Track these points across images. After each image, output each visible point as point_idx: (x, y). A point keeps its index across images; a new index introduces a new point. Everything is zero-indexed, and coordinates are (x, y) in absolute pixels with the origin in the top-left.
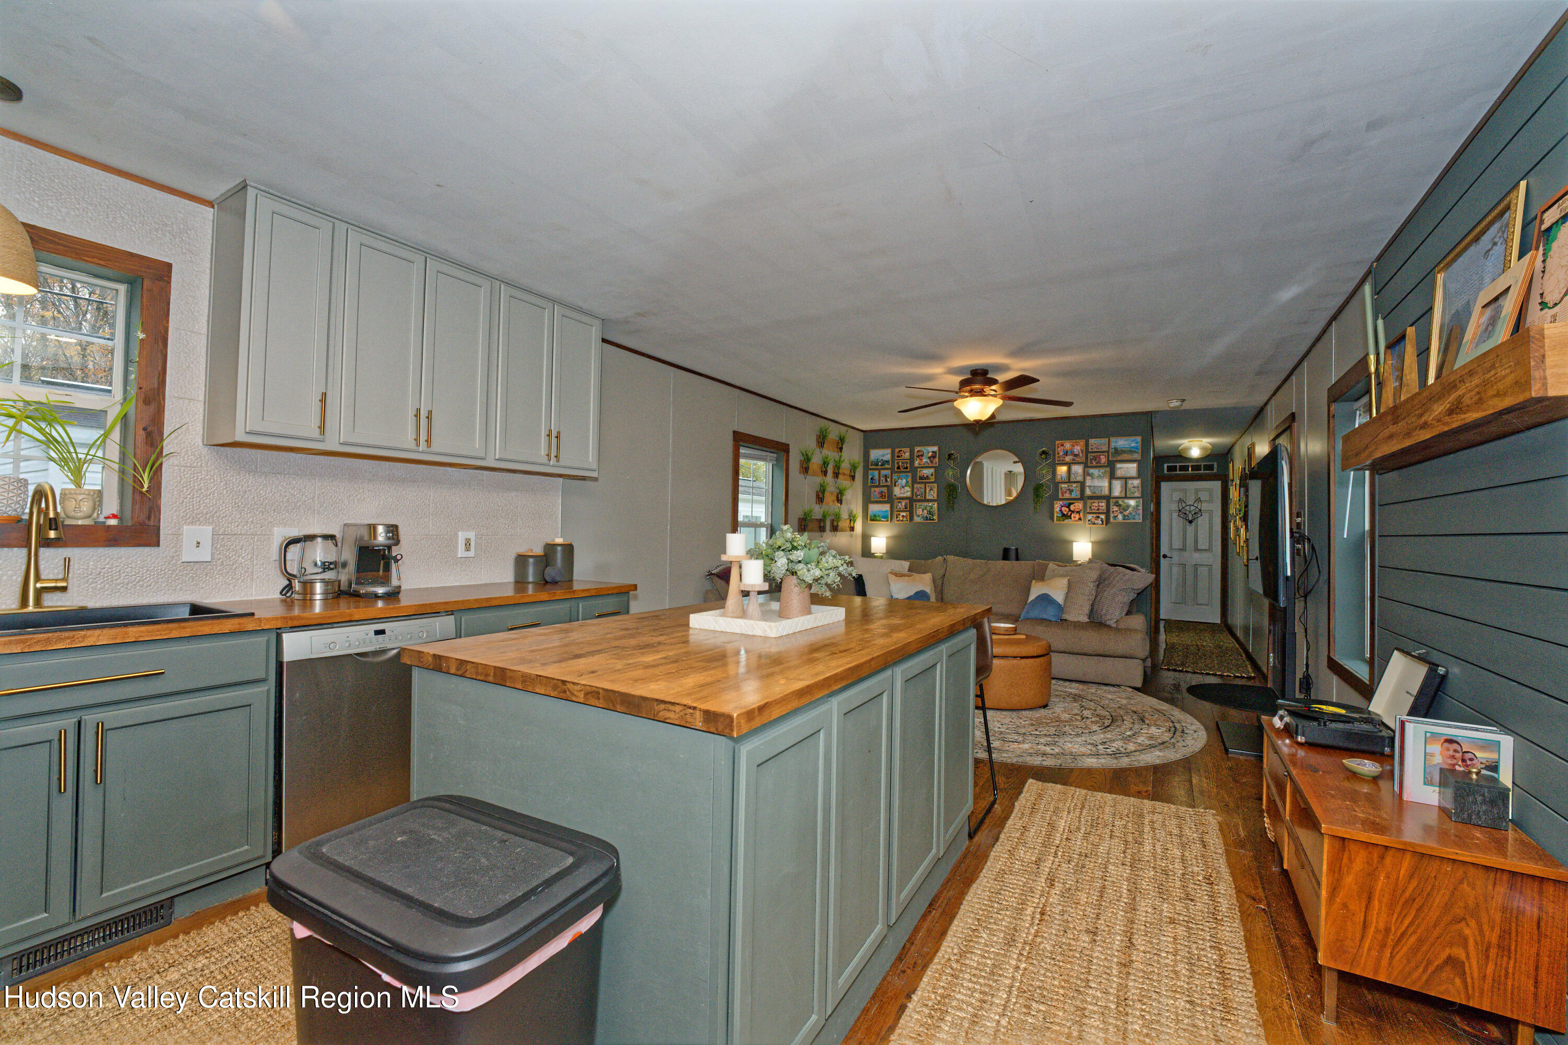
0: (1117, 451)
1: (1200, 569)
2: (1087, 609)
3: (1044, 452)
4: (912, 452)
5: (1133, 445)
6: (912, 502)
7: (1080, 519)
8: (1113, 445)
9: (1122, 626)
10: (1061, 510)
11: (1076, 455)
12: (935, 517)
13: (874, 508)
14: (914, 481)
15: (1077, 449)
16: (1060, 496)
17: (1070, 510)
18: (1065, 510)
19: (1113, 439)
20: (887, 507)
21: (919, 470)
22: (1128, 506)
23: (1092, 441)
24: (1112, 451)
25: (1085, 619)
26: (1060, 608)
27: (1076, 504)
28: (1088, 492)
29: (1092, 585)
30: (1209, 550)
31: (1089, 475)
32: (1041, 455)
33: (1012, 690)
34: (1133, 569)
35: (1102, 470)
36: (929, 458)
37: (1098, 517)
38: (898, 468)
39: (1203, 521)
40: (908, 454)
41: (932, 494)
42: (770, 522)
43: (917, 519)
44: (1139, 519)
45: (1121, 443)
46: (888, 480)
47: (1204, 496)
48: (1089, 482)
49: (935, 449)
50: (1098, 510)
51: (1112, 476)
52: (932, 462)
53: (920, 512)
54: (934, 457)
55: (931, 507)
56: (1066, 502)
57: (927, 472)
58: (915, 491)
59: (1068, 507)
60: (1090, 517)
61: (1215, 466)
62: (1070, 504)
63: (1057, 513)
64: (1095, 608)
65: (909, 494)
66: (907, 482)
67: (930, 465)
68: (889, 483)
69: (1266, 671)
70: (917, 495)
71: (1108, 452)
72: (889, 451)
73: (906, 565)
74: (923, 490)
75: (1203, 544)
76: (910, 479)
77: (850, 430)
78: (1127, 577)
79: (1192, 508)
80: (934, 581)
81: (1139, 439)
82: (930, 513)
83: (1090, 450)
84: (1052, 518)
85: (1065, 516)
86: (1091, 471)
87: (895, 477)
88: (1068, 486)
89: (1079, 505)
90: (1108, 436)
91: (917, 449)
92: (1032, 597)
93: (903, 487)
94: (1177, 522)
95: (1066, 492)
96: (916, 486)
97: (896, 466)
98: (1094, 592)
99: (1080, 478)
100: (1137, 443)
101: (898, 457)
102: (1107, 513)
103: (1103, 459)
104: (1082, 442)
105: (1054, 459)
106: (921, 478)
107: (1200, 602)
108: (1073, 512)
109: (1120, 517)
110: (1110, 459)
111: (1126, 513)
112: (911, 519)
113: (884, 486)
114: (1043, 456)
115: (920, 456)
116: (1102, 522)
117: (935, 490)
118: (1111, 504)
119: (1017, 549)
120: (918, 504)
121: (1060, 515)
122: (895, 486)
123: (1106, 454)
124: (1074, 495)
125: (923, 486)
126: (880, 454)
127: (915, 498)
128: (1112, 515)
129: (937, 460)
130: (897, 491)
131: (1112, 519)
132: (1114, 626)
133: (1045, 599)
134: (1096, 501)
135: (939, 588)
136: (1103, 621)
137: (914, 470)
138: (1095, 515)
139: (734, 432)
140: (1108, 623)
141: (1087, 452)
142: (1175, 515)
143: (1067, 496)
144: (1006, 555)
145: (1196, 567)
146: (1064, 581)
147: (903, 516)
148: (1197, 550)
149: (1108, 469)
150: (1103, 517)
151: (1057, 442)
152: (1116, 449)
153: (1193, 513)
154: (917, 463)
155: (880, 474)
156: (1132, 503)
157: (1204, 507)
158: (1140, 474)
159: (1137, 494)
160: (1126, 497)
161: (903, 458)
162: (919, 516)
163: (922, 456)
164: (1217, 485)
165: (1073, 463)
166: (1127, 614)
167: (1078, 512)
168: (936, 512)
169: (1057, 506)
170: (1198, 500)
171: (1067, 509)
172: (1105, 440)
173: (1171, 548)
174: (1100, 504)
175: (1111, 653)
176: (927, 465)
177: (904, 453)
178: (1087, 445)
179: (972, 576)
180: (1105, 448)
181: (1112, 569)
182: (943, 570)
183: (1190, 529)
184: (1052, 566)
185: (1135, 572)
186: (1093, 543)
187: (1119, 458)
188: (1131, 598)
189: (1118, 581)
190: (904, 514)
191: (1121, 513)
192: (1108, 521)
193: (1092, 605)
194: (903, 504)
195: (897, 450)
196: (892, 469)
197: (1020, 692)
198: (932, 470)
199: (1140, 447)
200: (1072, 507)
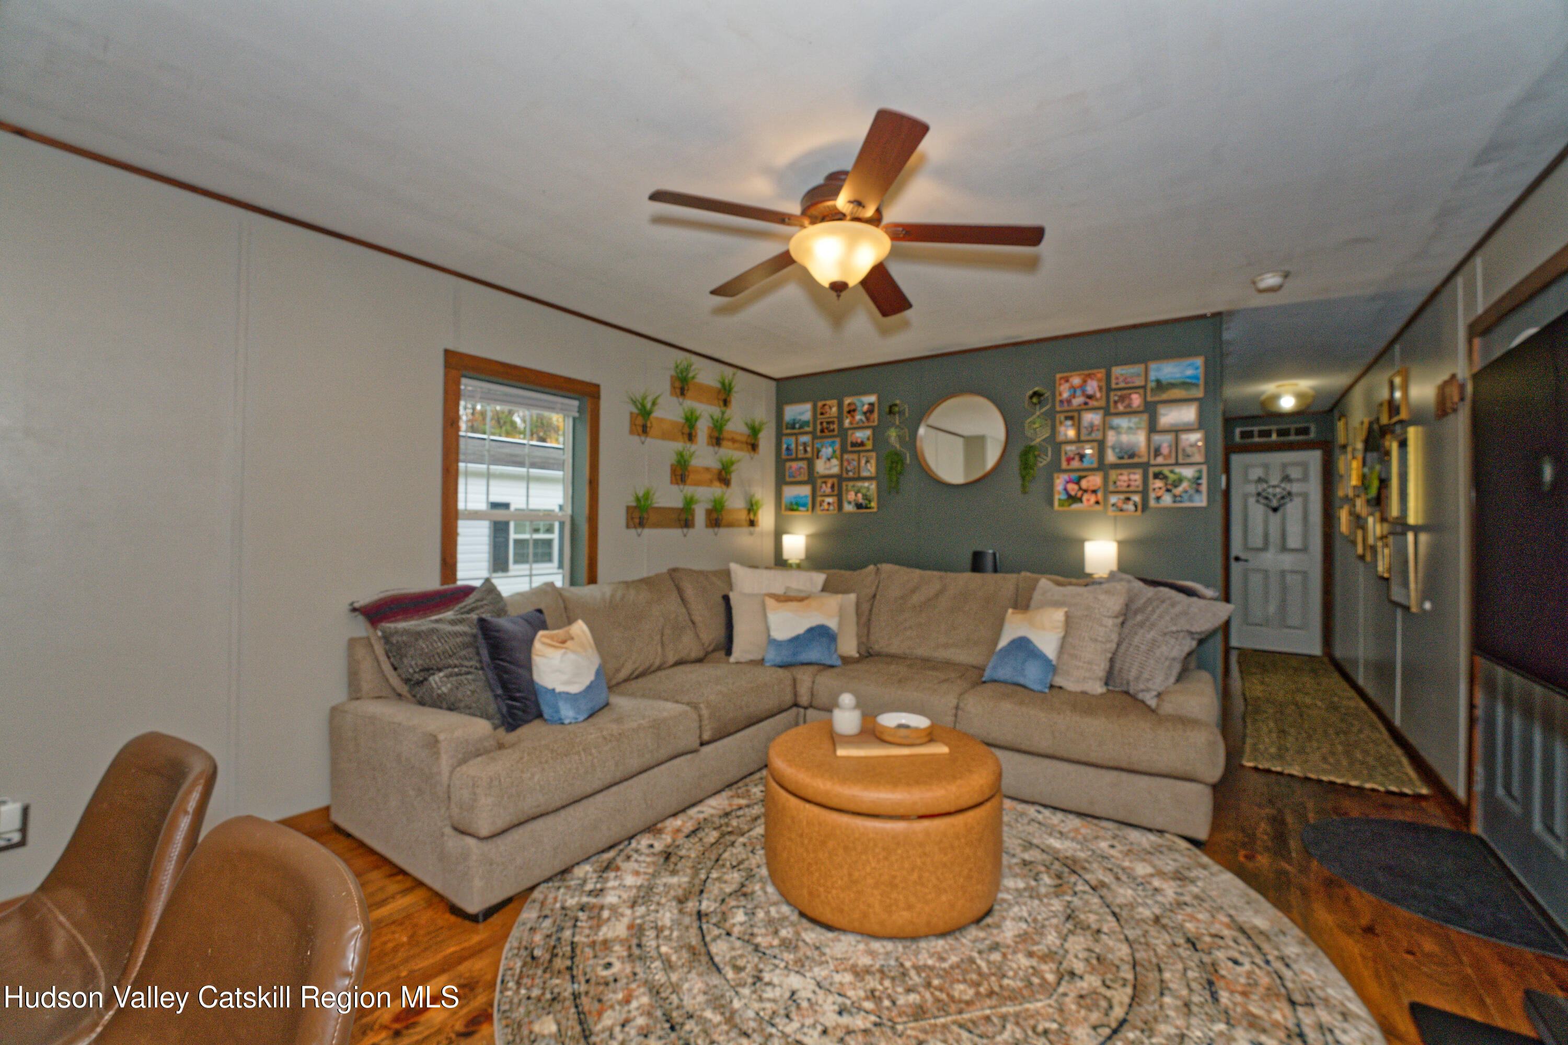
0: (1161, 386)
1: (1289, 578)
2: (1100, 669)
3: (1036, 394)
4: (840, 405)
5: (1189, 372)
6: (839, 483)
7: (1097, 503)
8: (1153, 375)
9: (1168, 708)
10: (1065, 489)
11: (1090, 397)
12: (873, 504)
13: (791, 492)
14: (844, 450)
15: (1092, 387)
16: (1064, 465)
17: (1080, 489)
18: (1072, 488)
19: (1153, 366)
20: (805, 491)
21: (850, 432)
22: (1180, 480)
23: (1117, 371)
24: (1151, 385)
25: (1098, 688)
26: (1051, 668)
27: (1091, 478)
28: (1111, 457)
29: (1110, 622)
30: (1304, 549)
31: (1112, 428)
32: (1031, 397)
33: (894, 895)
34: (1189, 592)
35: (1135, 420)
36: (865, 413)
37: (1128, 499)
38: (822, 431)
39: (1293, 509)
40: (834, 409)
41: (870, 469)
42: (569, 511)
43: (848, 508)
44: (1201, 501)
45: (1168, 370)
46: (809, 449)
47: (1295, 473)
48: (1111, 437)
49: (873, 398)
50: (1129, 486)
51: (1153, 428)
52: (868, 419)
53: (851, 496)
54: (871, 411)
55: (868, 489)
56: (1074, 476)
57: (860, 435)
58: (845, 464)
59: (1078, 482)
60: (1113, 499)
61: (1313, 429)
62: (1081, 478)
63: (1059, 493)
64: (1117, 666)
65: (835, 470)
66: (834, 451)
67: (866, 424)
68: (809, 455)
69: (1461, 793)
70: (847, 471)
71: (1144, 387)
72: (808, 406)
73: (819, 578)
74: (855, 463)
75: (1294, 541)
76: (837, 446)
77: (740, 373)
78: (1178, 609)
79: (1278, 490)
80: (858, 605)
81: (1199, 361)
82: (865, 497)
83: (1114, 386)
84: (1051, 503)
85: (1073, 499)
86: (1117, 421)
87: (818, 444)
88: (1077, 448)
89: (1095, 480)
90: (1143, 359)
91: (847, 401)
92: (1003, 643)
93: (829, 459)
94: (1257, 511)
95: (1073, 459)
96: (846, 456)
97: (819, 427)
98: (1115, 637)
99: (1097, 435)
100: (1197, 368)
101: (822, 414)
102: (1145, 493)
103: (1136, 400)
104: (1101, 373)
105: (1054, 405)
106: (854, 445)
107: (1290, 622)
108: (1086, 491)
109: (1167, 500)
110: (1149, 399)
111: (1178, 491)
112: (840, 507)
113: (802, 459)
114: (1035, 400)
115: (852, 412)
116: (1136, 506)
117: (873, 462)
118: (1151, 476)
119: (994, 554)
120: (851, 484)
121: (1064, 497)
122: (818, 457)
123: (1141, 391)
124: (1086, 464)
125: (855, 456)
126: (800, 411)
127: (845, 475)
128: (1152, 495)
129: (875, 415)
130: (821, 467)
131: (1152, 503)
132: (1153, 703)
133: (1023, 646)
134: (1125, 472)
135: (864, 619)
136: (1131, 691)
137: (843, 433)
138: (1122, 497)
139: (447, 352)
140: (1140, 696)
141: (1109, 389)
142: (1252, 500)
143: (1075, 464)
144: (977, 563)
145: (1283, 573)
146: (1059, 615)
147: (829, 504)
148: (1284, 549)
149: (1145, 417)
150: (1136, 498)
151: (1058, 376)
152: (1158, 382)
153: (1279, 496)
154: (847, 423)
155: (797, 440)
156: (1188, 472)
157: (1295, 488)
158: (1201, 424)
159: (1198, 458)
160: (1177, 464)
161: (828, 415)
162: (850, 503)
163: (854, 410)
164: (1314, 458)
165: (1087, 410)
166: (1179, 679)
167: (1094, 492)
168: (875, 496)
169: (1060, 482)
170: (1286, 478)
171: (1076, 487)
172: (1139, 368)
173: (1246, 548)
174: (1133, 477)
175: (1143, 767)
176: (861, 424)
177: (831, 408)
178: (1108, 376)
179: (916, 599)
180: (1139, 382)
181: (1150, 591)
182: (874, 588)
183: (1275, 519)
184: (1044, 583)
185: (1195, 599)
186: (1120, 543)
187: (1165, 396)
188: (1187, 649)
189: (1161, 617)
190: (830, 500)
191: (1168, 490)
192: (1145, 506)
193: (1112, 661)
194: (829, 485)
195: (820, 404)
196: (813, 433)
197: (912, 899)
198: (868, 433)
199: (1202, 376)
200: (1084, 484)
